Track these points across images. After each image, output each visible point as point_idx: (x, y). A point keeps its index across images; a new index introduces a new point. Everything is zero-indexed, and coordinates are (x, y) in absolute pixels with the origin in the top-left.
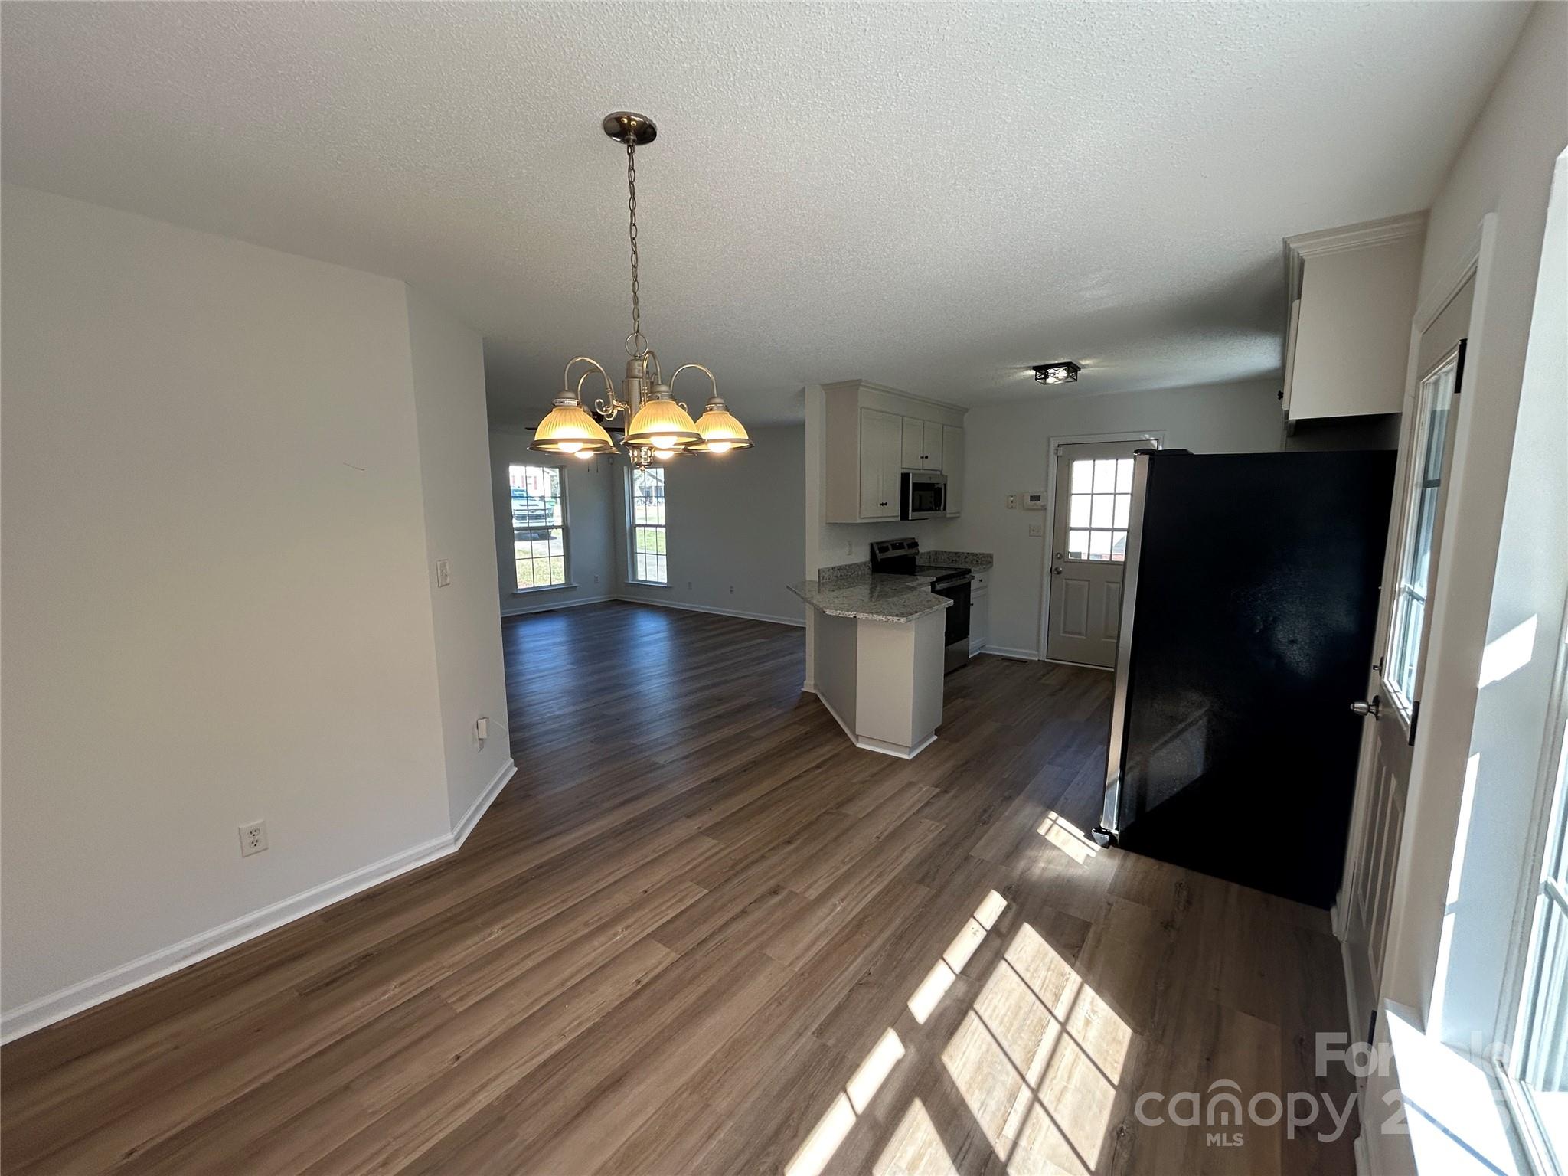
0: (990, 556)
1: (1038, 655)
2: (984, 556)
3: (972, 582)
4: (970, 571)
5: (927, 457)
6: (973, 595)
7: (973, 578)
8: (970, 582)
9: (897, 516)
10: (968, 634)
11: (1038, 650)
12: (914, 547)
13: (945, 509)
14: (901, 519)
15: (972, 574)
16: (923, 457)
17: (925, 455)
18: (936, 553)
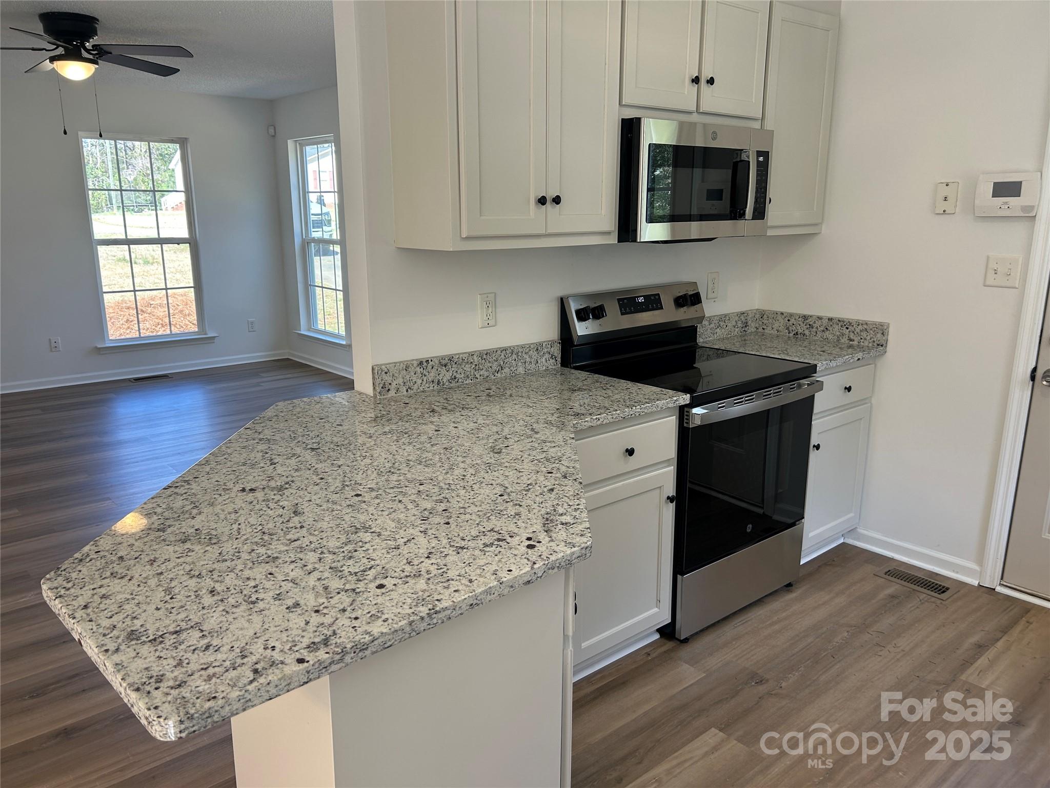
0: (882, 329)
1: (981, 574)
2: (866, 327)
3: (818, 396)
4: (813, 369)
5: (711, 81)
6: (817, 424)
7: (820, 386)
8: (812, 398)
9: (609, 233)
10: (803, 518)
11: (980, 560)
12: (693, 304)
13: (760, 213)
14: (621, 239)
15: (818, 377)
16: (696, 80)
17: (706, 75)
18: (762, 314)
